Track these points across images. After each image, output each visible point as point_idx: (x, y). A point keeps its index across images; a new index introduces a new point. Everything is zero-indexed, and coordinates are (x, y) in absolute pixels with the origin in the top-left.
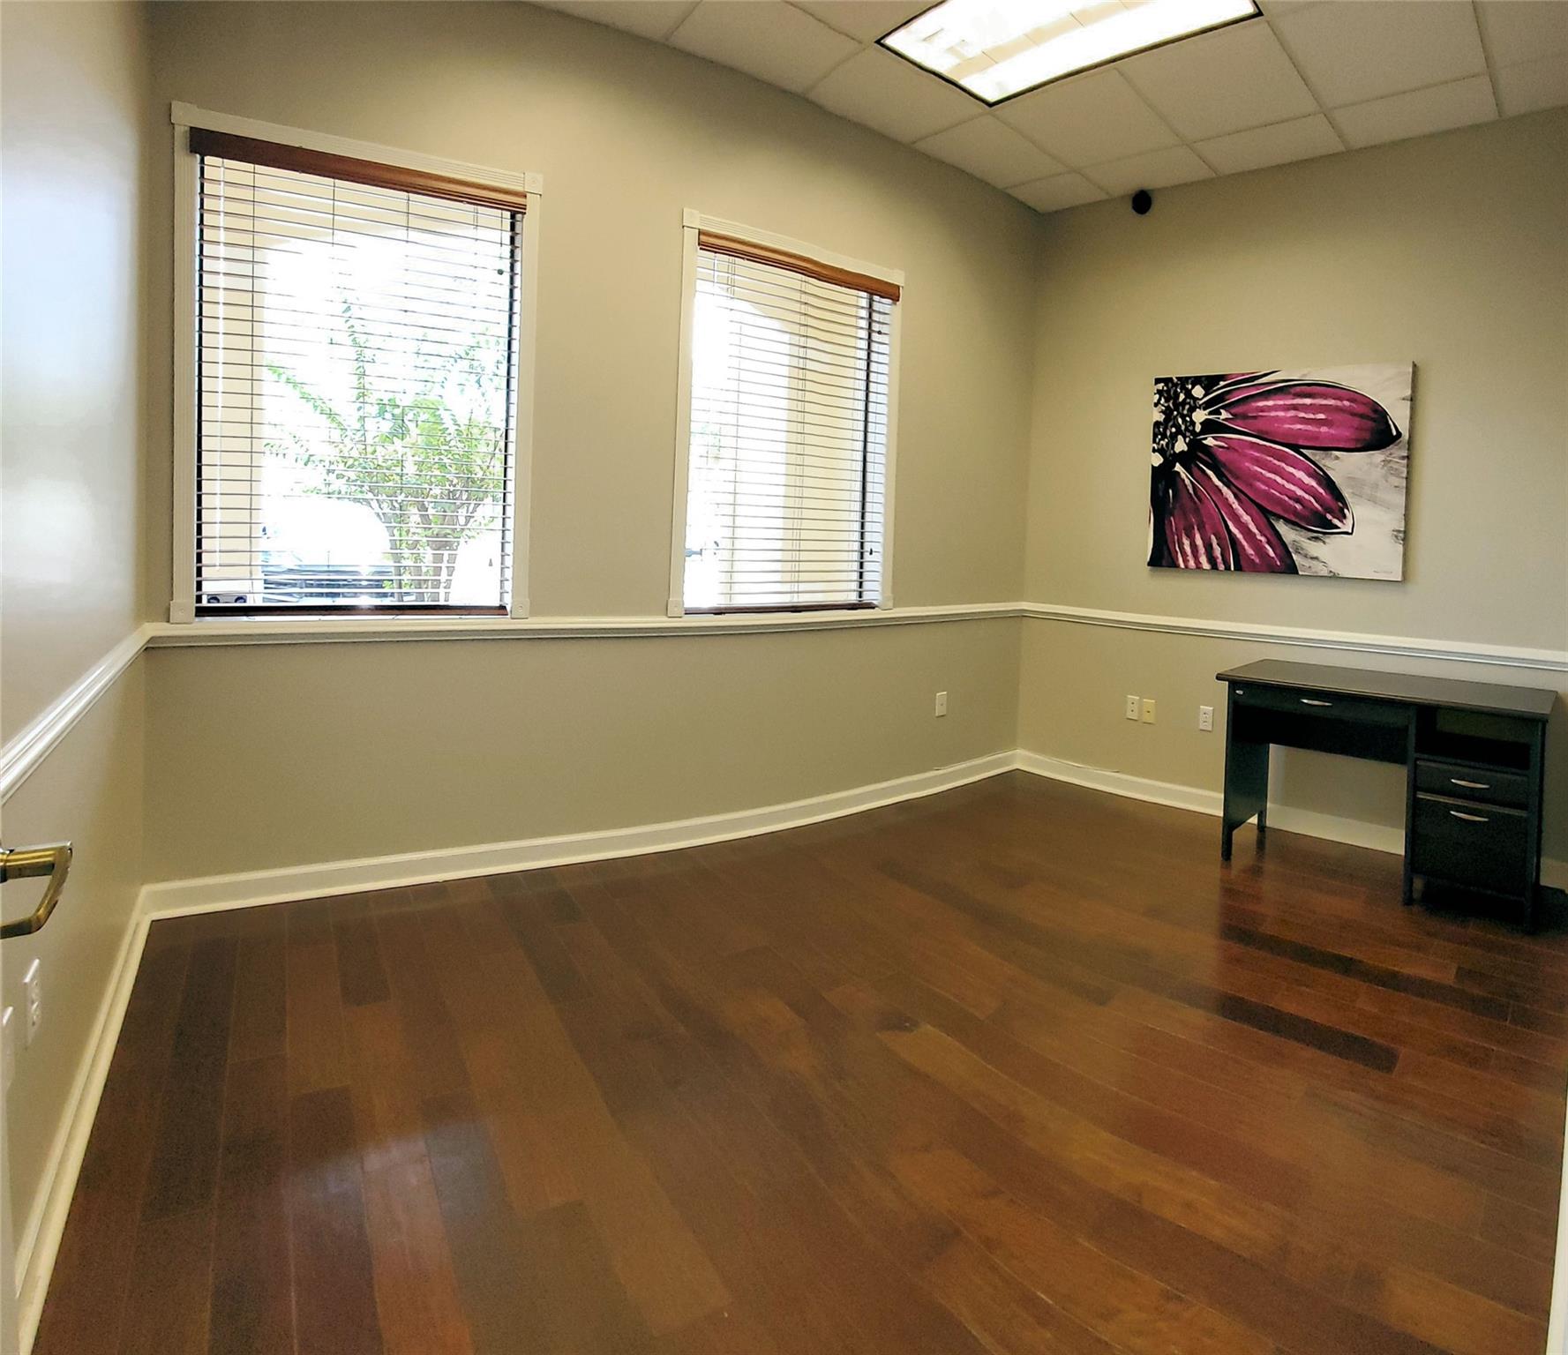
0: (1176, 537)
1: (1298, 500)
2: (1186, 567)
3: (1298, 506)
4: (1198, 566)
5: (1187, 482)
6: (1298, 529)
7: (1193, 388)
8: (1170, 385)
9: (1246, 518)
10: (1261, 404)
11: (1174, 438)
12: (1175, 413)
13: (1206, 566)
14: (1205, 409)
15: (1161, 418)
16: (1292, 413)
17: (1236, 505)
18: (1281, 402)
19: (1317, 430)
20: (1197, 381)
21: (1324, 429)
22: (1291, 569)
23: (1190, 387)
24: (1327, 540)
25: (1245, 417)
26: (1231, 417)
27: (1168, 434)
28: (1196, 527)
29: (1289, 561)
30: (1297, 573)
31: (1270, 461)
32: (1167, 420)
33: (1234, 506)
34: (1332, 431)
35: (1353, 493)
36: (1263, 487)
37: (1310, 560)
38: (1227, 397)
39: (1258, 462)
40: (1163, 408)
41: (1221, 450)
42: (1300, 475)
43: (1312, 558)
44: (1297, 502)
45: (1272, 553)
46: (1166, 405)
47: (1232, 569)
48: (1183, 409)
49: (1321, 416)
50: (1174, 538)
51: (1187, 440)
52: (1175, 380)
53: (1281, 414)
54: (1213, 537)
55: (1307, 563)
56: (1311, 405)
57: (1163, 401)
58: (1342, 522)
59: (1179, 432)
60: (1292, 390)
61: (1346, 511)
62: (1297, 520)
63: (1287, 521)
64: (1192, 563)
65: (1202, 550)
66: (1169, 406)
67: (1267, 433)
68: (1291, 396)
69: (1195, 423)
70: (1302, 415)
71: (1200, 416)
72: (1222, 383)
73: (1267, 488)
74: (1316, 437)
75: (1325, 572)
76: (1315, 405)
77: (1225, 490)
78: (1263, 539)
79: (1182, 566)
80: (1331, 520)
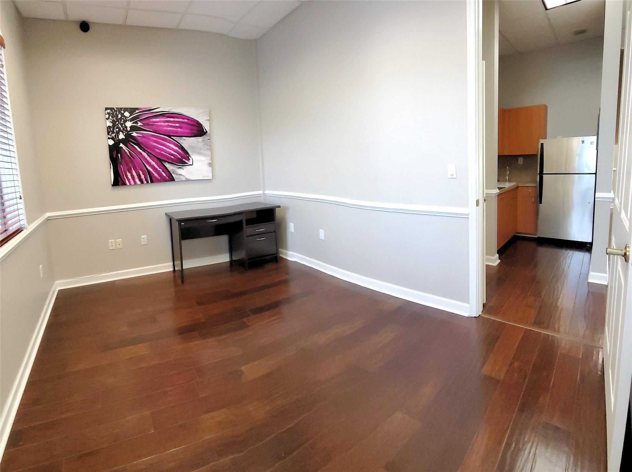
0: (124, 173)
1: (172, 155)
2: (130, 184)
3: (173, 157)
4: (135, 183)
5: (126, 151)
6: (173, 165)
7: (124, 112)
8: (113, 111)
9: (153, 163)
10: (154, 120)
11: (118, 133)
12: (117, 123)
13: (138, 182)
14: (130, 122)
15: (111, 125)
16: (167, 124)
17: (149, 159)
18: (162, 120)
19: (176, 130)
20: (126, 110)
21: (179, 130)
22: (172, 179)
23: (123, 112)
24: (184, 168)
25: (148, 125)
26: (142, 124)
27: (115, 131)
28: (132, 168)
29: (171, 177)
30: (175, 181)
31: (160, 141)
32: (114, 126)
33: (147, 159)
34: (182, 130)
35: (191, 151)
36: (158, 151)
37: (179, 176)
38: (140, 117)
39: (155, 142)
40: (112, 121)
41: (140, 137)
42: (172, 146)
43: (179, 175)
44: (172, 156)
45: (164, 175)
46: (113, 119)
47: (150, 182)
48: (121, 121)
49: (178, 125)
50: (123, 174)
51: (124, 134)
52: (116, 109)
53: (162, 124)
54: (140, 171)
55: (177, 176)
56: (173, 121)
57: (110, 117)
58: (189, 161)
59: (120, 130)
60: (166, 115)
61: (190, 157)
62: (172, 162)
63: (169, 163)
64: (132, 183)
65: (136, 177)
66: (114, 120)
67: (158, 131)
68: (165, 117)
69: (127, 127)
70: (170, 124)
71: (129, 124)
72: (137, 111)
73: (160, 151)
74: (176, 132)
75: (184, 179)
76: (175, 121)
77: (143, 153)
78: (161, 170)
79: (128, 184)
80: (185, 161)
